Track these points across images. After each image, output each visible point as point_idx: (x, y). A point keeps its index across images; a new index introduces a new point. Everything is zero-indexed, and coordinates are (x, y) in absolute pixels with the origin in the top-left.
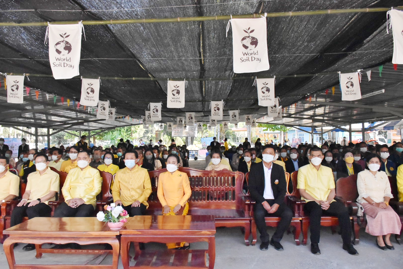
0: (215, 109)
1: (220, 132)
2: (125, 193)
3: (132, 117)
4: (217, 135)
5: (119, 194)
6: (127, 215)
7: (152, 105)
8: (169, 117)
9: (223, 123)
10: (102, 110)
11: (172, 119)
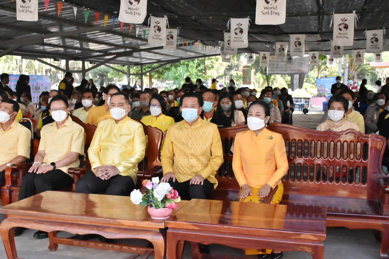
0: (340, 27)
1: (349, 68)
2: (180, 160)
3: (204, 44)
4: (343, 74)
5: (172, 162)
6: (178, 197)
7: (234, 22)
8: (262, 43)
9: (355, 52)
10: (155, 32)
11: (267, 45)
